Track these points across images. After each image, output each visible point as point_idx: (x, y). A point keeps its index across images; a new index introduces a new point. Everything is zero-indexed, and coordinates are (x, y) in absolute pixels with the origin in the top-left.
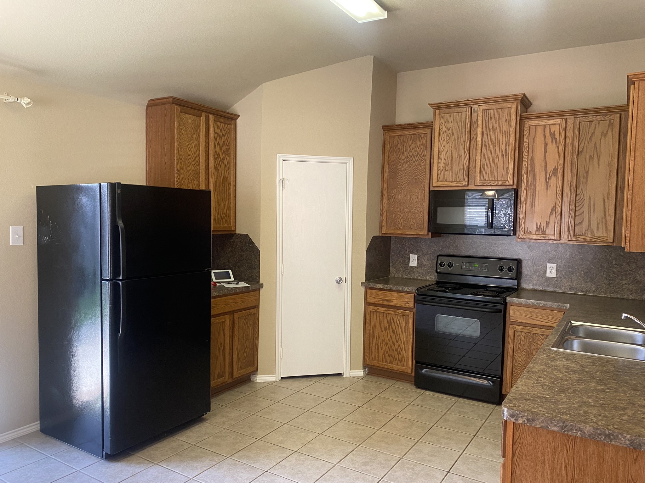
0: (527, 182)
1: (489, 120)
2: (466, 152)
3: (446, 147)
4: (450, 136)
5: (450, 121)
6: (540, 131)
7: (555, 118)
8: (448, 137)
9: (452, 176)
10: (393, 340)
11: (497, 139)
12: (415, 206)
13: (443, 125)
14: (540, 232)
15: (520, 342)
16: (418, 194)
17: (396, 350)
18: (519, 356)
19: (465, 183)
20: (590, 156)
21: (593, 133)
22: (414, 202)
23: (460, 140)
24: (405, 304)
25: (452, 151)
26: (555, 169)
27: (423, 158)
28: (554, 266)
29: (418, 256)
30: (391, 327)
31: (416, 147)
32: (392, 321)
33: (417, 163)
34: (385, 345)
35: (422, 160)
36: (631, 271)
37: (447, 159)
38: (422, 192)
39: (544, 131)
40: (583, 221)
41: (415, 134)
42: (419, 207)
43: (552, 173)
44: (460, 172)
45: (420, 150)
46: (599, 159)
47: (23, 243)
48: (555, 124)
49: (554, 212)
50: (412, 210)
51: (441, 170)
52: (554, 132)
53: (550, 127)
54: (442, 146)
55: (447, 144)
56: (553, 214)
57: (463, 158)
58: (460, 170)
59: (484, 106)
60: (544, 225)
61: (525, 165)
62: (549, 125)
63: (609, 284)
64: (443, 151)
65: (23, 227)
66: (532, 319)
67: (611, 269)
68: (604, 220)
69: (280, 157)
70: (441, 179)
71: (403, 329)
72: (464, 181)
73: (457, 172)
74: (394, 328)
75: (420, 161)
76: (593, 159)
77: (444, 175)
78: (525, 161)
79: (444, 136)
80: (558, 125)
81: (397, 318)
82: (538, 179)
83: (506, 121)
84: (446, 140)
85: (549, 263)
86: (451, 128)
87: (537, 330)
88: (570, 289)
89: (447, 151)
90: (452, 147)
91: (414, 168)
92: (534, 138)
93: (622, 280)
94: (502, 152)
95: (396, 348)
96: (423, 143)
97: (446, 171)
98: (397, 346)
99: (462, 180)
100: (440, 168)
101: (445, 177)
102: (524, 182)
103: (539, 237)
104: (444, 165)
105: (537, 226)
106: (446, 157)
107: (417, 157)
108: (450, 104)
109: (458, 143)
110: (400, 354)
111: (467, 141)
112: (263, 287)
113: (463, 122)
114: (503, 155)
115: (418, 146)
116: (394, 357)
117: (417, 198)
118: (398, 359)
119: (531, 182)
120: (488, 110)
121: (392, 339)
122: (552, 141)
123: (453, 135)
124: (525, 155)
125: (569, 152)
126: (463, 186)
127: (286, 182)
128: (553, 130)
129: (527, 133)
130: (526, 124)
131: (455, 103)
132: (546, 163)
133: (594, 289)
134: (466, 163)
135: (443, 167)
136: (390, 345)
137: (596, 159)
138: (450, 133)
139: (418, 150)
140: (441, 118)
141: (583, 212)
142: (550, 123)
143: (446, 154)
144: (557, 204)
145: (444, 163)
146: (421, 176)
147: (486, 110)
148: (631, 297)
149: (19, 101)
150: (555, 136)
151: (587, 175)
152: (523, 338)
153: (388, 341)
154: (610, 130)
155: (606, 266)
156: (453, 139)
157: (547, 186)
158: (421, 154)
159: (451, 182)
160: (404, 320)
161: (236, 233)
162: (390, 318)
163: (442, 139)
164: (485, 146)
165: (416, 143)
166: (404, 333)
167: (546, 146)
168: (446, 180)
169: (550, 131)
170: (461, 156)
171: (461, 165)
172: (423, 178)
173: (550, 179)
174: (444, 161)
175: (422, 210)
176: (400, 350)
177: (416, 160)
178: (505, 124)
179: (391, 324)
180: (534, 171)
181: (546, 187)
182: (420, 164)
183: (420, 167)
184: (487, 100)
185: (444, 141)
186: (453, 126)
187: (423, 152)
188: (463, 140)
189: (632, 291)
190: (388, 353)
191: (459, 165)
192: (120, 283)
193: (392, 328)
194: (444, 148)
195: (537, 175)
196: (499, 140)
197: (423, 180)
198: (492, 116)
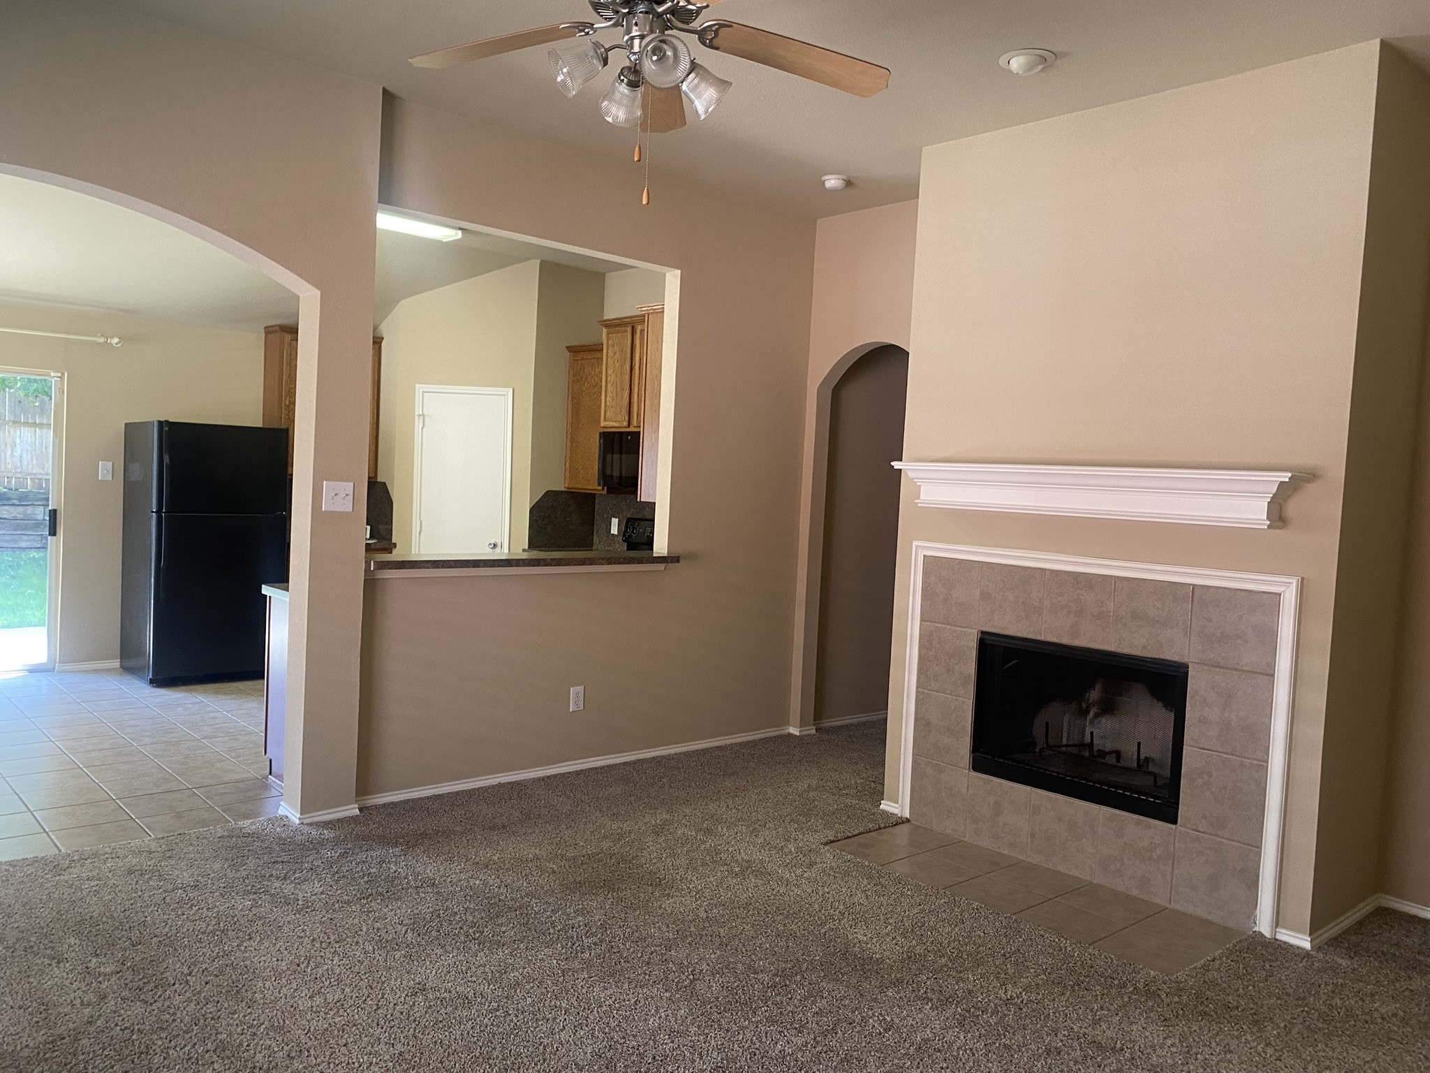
29: (619, 521)
47: (113, 478)
65: (113, 464)
69: (420, 388)
70: (610, 419)
112: (395, 547)
127: (427, 419)
149: (109, 341)
161: (378, 480)
192: (163, 514)
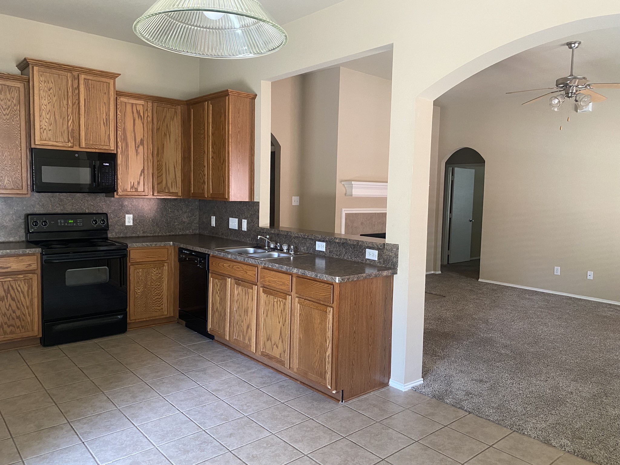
0: (122, 148)
1: (90, 89)
2: (70, 115)
3: (48, 106)
4: (51, 96)
5: (50, 82)
6: (129, 107)
7: (139, 99)
8: (49, 96)
9: (56, 136)
10: (13, 308)
11: (98, 108)
12: (10, 163)
13: (43, 83)
14: (134, 189)
15: (139, 278)
16: (12, 151)
17: (18, 317)
18: (138, 289)
19: (70, 144)
20: (165, 133)
21: (165, 117)
22: (8, 159)
23: (63, 102)
24: (26, 267)
25: (54, 112)
26: (142, 140)
27: (16, 113)
28: (131, 216)
30: (9, 295)
31: (5, 99)
32: (10, 288)
33: (9, 116)
34: (3, 317)
35: (15, 115)
36: (179, 215)
37: (50, 119)
38: (17, 149)
39: (132, 108)
40: (162, 181)
41: (5, 85)
42: (14, 164)
43: (140, 143)
44: (64, 133)
45: (11, 104)
46: (170, 137)
48: (140, 104)
49: (143, 174)
50: (6, 168)
51: (44, 128)
52: (139, 110)
53: (136, 106)
54: (42, 104)
55: (49, 103)
56: (142, 176)
57: (67, 120)
58: (64, 132)
59: (85, 76)
60: (136, 183)
61: (119, 134)
62: (136, 104)
63: (168, 226)
64: (44, 110)
66: (147, 257)
67: (168, 215)
68: (175, 181)
70: (44, 138)
71: (26, 293)
72: (70, 142)
73: (62, 133)
74: (13, 295)
75: (12, 114)
76: (166, 135)
77: (47, 133)
78: (119, 130)
79: (44, 95)
80: (142, 106)
81: (17, 284)
82: (129, 146)
83: (105, 93)
84: (46, 99)
85: (127, 214)
86: (51, 88)
87: (151, 266)
88: (143, 233)
89: (49, 111)
90: (54, 107)
91: (4, 122)
92: (125, 112)
93: (175, 222)
94: (103, 120)
95: (18, 315)
96: (14, 96)
97: (49, 131)
98: (18, 313)
99: (67, 141)
100: (42, 126)
101: (49, 136)
102: (119, 149)
103: (133, 193)
104: (46, 124)
105: (131, 185)
106: (48, 116)
107: (7, 110)
108: (50, 64)
109: (60, 105)
110: (23, 320)
111: (70, 104)
113: (64, 86)
114: (104, 123)
115: (8, 99)
116: (15, 325)
117: (12, 155)
118: (20, 327)
119: (125, 148)
120: (89, 80)
121: (11, 308)
122: (139, 117)
123: (54, 96)
124: (119, 126)
125: (150, 127)
126: (69, 147)
128: (138, 109)
129: (119, 108)
130: (118, 99)
131: (56, 65)
132: (135, 134)
133: (159, 231)
134: (70, 125)
135: (45, 126)
136: (9, 314)
137: (168, 136)
138: (51, 93)
139: (9, 103)
140: (40, 76)
141: (162, 174)
142: (136, 103)
143: (48, 114)
144: (145, 167)
145: (46, 122)
146: (14, 131)
147: (87, 79)
148: (180, 233)
150: (140, 114)
151: (163, 147)
152: (140, 274)
153: (6, 311)
154: (175, 117)
155: (165, 213)
156: (54, 100)
157: (137, 152)
158: (13, 108)
159: (57, 142)
160: (26, 284)
162: (7, 286)
163: (42, 98)
164: (87, 112)
165: (5, 95)
166: (27, 297)
167: (134, 121)
168: (50, 139)
169: (137, 109)
170: (65, 118)
171: (65, 127)
172: (17, 134)
173: (138, 147)
174: (47, 120)
175: (18, 168)
176: (23, 316)
177: (6, 114)
178: (105, 96)
179: (10, 291)
180: (127, 140)
181: (136, 154)
182: (12, 119)
183: (13, 121)
184: (88, 70)
185: (45, 100)
186: (54, 86)
187: (15, 106)
188: (65, 102)
189: (180, 229)
190: (7, 324)
191: (63, 127)
193: (11, 296)
194: (45, 107)
195: (129, 143)
196: (100, 109)
197: (18, 136)
198: (92, 86)
